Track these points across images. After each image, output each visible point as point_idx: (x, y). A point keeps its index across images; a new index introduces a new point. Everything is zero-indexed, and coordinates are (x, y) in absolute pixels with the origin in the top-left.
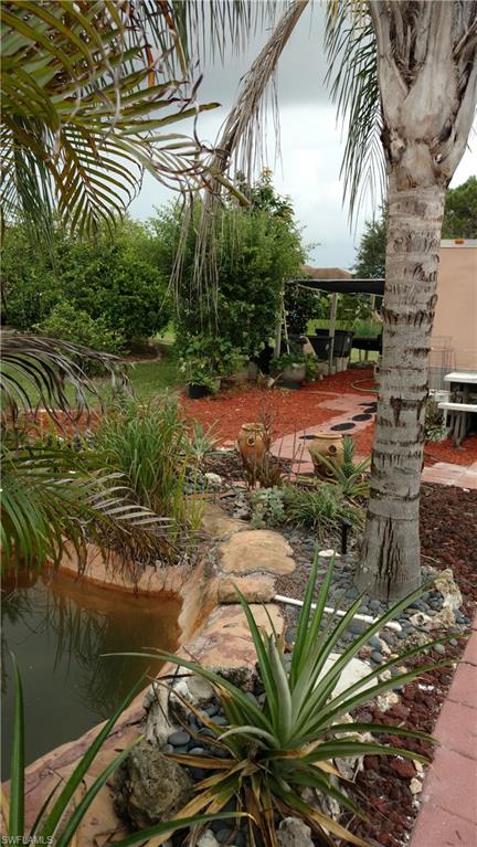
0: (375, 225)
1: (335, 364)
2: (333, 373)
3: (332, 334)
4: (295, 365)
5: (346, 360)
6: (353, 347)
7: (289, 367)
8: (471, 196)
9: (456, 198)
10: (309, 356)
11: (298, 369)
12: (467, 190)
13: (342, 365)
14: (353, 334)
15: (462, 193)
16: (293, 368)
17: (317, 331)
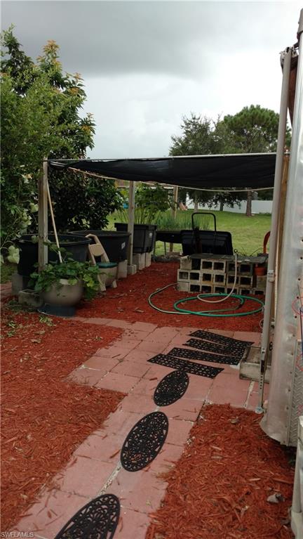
0: (180, 140)
1: (136, 261)
2: (134, 272)
3: (131, 230)
4: (64, 282)
5: (149, 255)
6: (157, 240)
7: (54, 286)
8: (246, 120)
9: (236, 121)
10: (98, 259)
11: (69, 287)
12: (242, 116)
13: (145, 260)
14: (156, 227)
15: (239, 118)
16: (61, 286)
17: (117, 225)
